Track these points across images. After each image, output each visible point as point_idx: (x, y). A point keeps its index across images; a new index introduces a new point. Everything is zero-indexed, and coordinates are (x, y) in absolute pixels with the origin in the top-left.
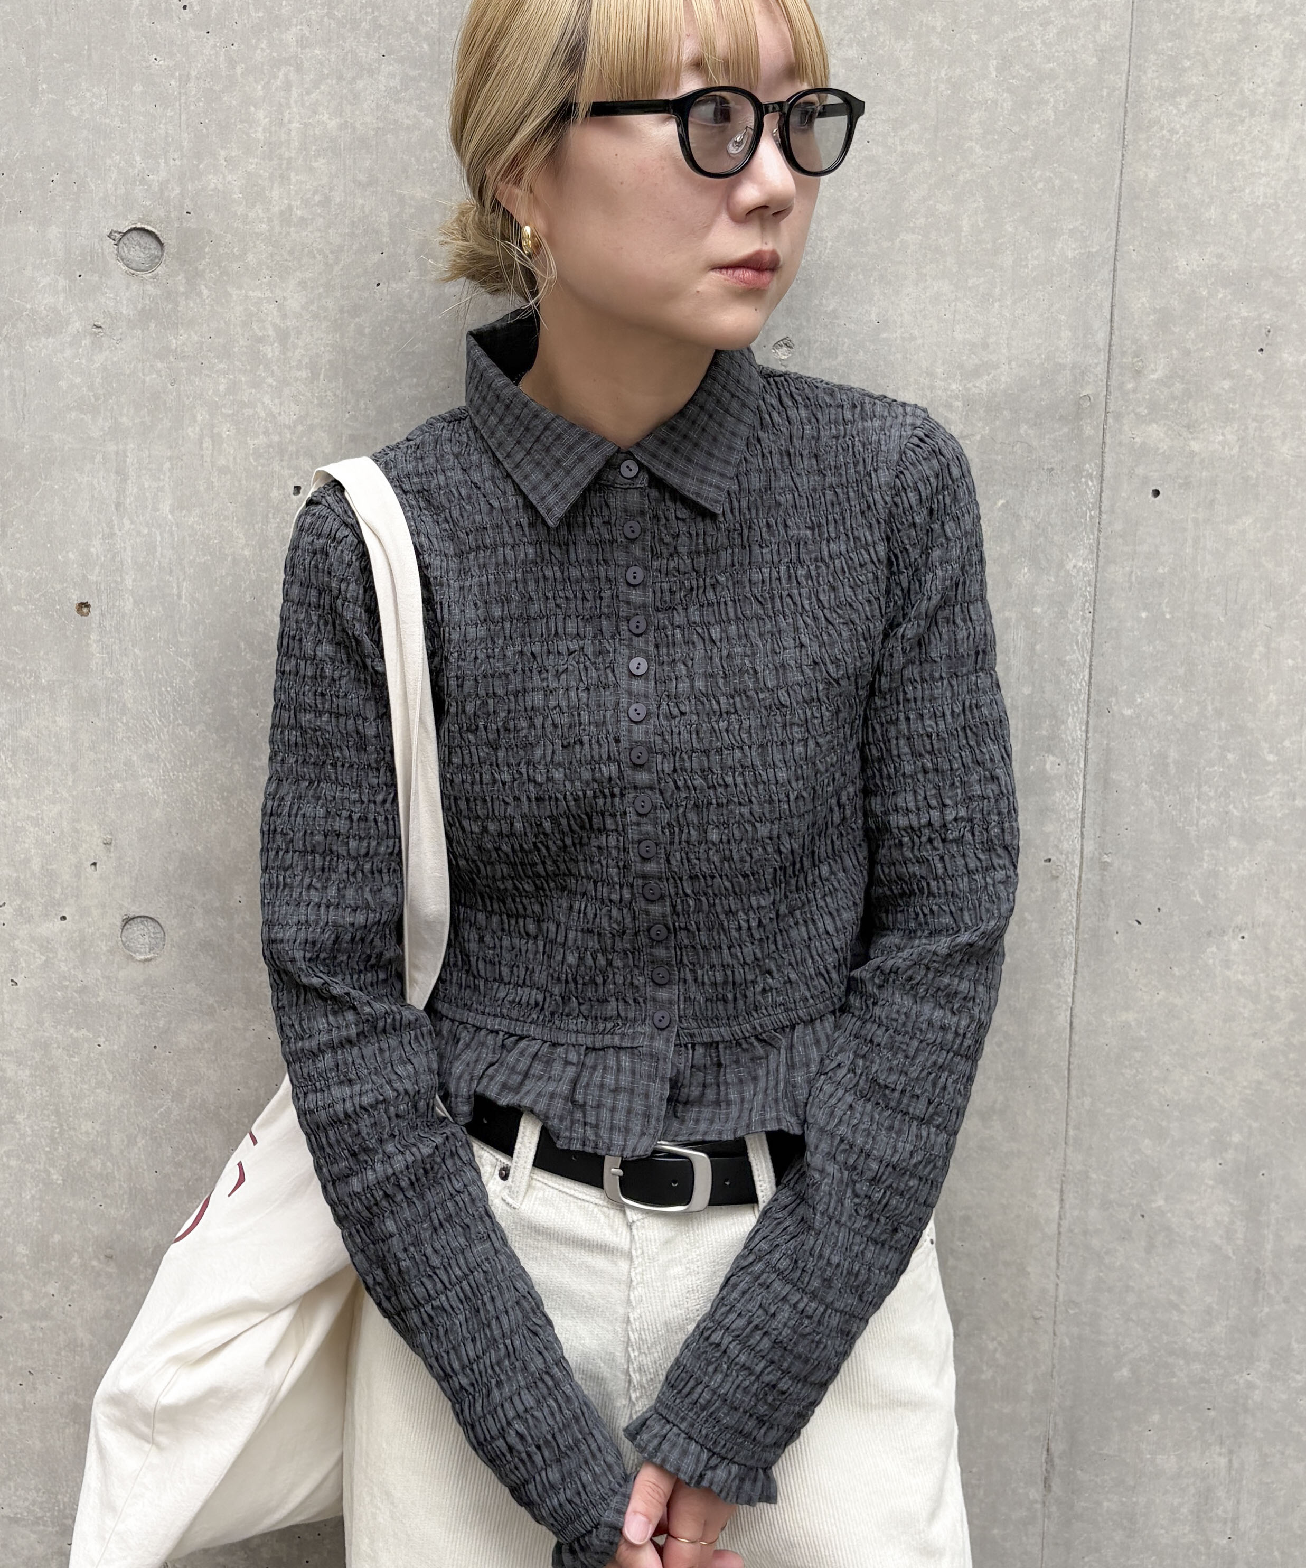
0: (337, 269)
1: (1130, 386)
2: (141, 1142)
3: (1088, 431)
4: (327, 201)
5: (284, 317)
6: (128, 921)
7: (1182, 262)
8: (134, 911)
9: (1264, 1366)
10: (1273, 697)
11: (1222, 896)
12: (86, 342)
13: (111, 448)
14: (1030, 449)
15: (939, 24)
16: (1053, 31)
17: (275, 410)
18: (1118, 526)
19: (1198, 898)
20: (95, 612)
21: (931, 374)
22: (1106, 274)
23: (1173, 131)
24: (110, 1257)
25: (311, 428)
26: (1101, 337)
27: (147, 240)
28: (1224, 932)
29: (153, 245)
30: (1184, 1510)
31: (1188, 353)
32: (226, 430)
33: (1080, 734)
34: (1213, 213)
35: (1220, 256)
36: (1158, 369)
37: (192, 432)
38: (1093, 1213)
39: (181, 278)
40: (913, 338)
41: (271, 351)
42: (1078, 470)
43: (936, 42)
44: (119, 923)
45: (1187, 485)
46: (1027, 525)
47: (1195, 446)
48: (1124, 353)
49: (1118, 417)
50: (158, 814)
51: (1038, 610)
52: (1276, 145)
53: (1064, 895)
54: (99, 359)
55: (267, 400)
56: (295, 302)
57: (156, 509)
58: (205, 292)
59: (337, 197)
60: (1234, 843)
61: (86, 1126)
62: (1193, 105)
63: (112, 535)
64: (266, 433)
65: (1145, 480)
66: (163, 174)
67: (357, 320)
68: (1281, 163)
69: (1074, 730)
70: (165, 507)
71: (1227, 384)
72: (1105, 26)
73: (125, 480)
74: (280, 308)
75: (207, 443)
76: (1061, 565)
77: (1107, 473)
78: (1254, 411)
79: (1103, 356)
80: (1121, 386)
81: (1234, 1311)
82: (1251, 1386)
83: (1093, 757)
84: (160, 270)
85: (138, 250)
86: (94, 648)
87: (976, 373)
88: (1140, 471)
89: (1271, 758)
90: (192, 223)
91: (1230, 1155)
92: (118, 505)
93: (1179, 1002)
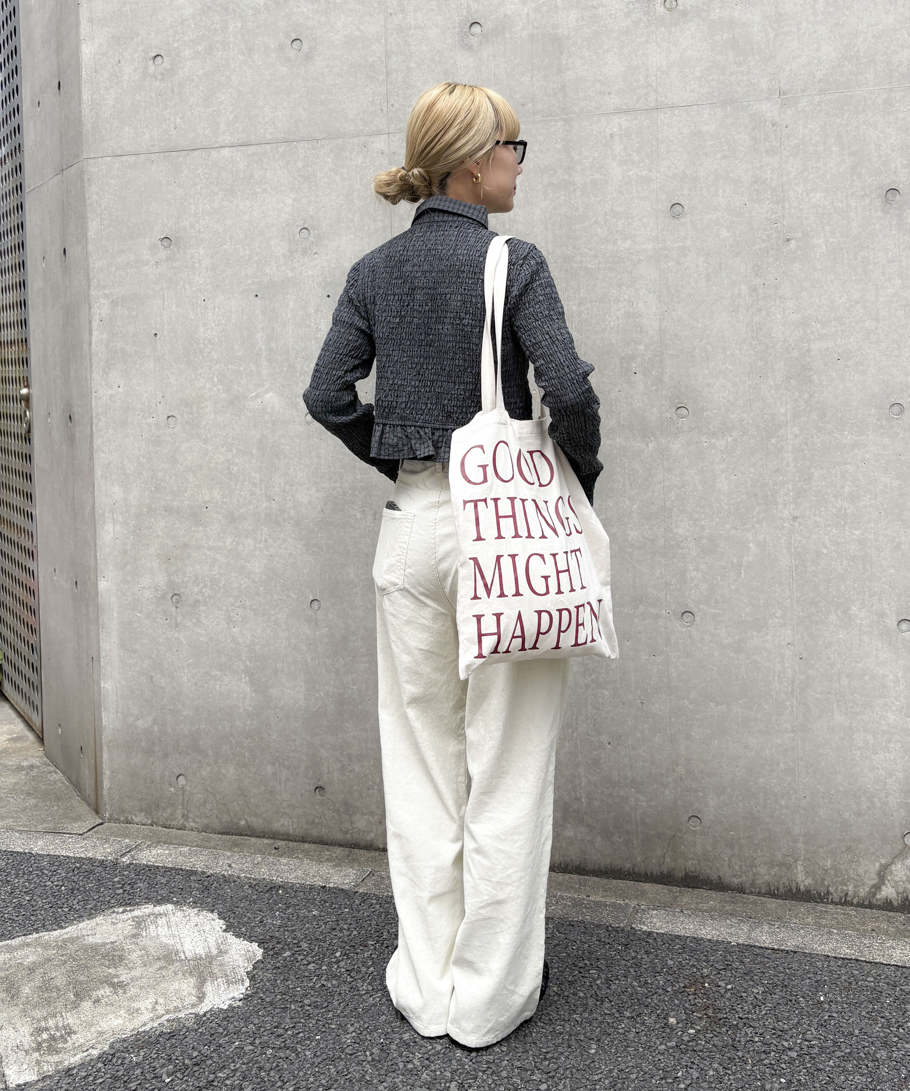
2: (173, 478)
4: (208, 227)
6: (168, 417)
8: (170, 414)
12: (155, 267)
13: (161, 293)
15: (345, 171)
17: (198, 280)
20: (158, 336)
24: (166, 510)
25: (207, 284)
27: (168, 240)
32: (187, 286)
37: (179, 288)
39: (175, 249)
41: (197, 265)
43: (345, 176)
44: (166, 418)
50: (175, 388)
54: (158, 270)
55: (196, 278)
56: (202, 252)
58: (181, 252)
59: (211, 226)
61: (160, 474)
63: (162, 315)
64: (197, 286)
66: (171, 223)
70: (174, 307)
73: (164, 301)
74: (199, 254)
75: (183, 290)
84: (171, 247)
85: (166, 243)
86: (159, 345)
90: (178, 235)
92: (163, 308)
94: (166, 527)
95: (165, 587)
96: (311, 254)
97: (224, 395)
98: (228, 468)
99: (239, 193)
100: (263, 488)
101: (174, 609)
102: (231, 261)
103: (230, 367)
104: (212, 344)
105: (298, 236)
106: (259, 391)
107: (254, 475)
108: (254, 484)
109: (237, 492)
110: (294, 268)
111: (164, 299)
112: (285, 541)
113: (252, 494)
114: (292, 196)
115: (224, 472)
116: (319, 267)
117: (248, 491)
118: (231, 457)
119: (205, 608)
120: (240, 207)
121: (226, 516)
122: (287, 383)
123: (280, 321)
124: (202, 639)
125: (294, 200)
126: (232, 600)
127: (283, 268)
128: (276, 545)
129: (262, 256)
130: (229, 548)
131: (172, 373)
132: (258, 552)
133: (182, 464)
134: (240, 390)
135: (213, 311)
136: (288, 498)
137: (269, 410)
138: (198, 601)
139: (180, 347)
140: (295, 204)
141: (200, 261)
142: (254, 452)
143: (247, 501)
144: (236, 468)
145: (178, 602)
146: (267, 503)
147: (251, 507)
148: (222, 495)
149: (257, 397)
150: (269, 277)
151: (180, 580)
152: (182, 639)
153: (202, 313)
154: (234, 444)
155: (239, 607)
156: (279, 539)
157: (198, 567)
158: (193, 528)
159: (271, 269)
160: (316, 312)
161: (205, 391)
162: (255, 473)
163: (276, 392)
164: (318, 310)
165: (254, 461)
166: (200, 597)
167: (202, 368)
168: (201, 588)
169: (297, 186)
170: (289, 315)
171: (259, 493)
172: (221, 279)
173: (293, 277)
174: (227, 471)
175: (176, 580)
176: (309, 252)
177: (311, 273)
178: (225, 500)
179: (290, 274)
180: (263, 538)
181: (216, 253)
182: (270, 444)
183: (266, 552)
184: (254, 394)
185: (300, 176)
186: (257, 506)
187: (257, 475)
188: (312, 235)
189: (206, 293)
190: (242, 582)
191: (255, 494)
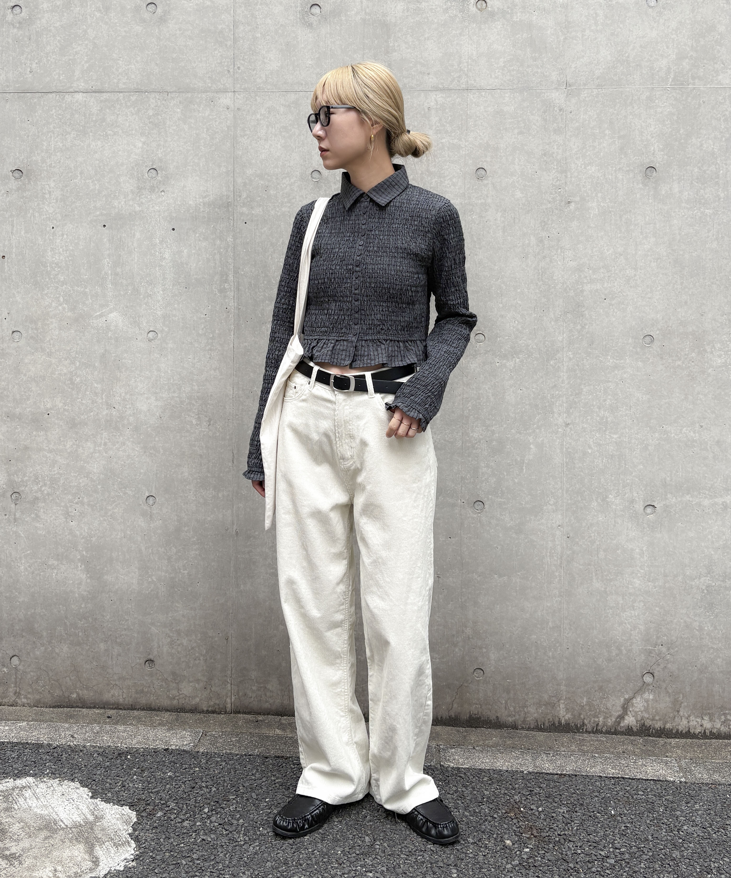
1: (238, 199)
2: (16, 387)
3: (230, 210)
4: (60, 162)
5: (50, 188)
6: (13, 332)
7: (248, 172)
8: (15, 330)
10: (273, 268)
11: (265, 314)
12: (5, 195)
13: (10, 219)
14: (218, 214)
15: (193, 121)
16: (217, 123)
17: (48, 209)
18: (238, 230)
19: (260, 315)
20: (6, 258)
21: (196, 198)
22: (232, 175)
23: (244, 144)
24: (8, 416)
25: (56, 213)
26: (232, 188)
27: (19, 172)
28: (266, 323)
29: (21, 173)
31: (250, 192)
32: (37, 214)
33: (232, 278)
35: (256, 171)
36: (244, 195)
37: (29, 215)
38: (240, 392)
39: (27, 180)
40: (191, 190)
41: (47, 196)
42: (229, 218)
43: (192, 125)
44: (11, 333)
45: (252, 221)
46: (218, 231)
47: (253, 212)
48: (237, 192)
49: (236, 206)
50: (20, 306)
51: (222, 250)
52: (266, 146)
53: (231, 316)
54: (8, 199)
55: (46, 207)
56: (52, 185)
57: (20, 233)
58: (32, 183)
59: (62, 161)
60: (267, 302)
62: (248, 138)
63: (10, 240)
64: (46, 215)
65: (243, 220)
66: (23, 157)
68: (267, 150)
69: (231, 278)
70: (23, 233)
71: (259, 198)
72: (228, 122)
73: (13, 227)
75: (32, 217)
76: (226, 240)
77: (235, 219)
78: (265, 204)
79: (232, 193)
80: (237, 199)
83: (235, 284)
84: (22, 179)
85: (17, 174)
86: (6, 267)
87: (205, 197)
88: (242, 218)
89: (274, 282)
90: (29, 168)
92: (12, 233)
93: (257, 340)
94: (7, 431)
95: (4, 486)
96: (157, 192)
97: (69, 314)
98: (71, 379)
99: (91, 134)
100: (104, 398)
101: (13, 506)
102: (81, 194)
103: (76, 288)
104: (60, 267)
105: (147, 176)
106: (104, 310)
107: (96, 385)
108: (96, 394)
109: (78, 400)
110: (142, 203)
111: (13, 225)
112: (124, 444)
113: (93, 402)
114: (142, 140)
115: (67, 382)
116: (165, 203)
117: (89, 399)
118: (73, 369)
119: (43, 504)
120: (91, 147)
121: (67, 422)
122: (131, 304)
123: (126, 249)
124: (40, 532)
125: (144, 143)
126: (70, 497)
127: (131, 203)
128: (115, 448)
129: (111, 191)
130: (69, 451)
131: (18, 292)
132: (97, 455)
133: (25, 375)
134: (85, 309)
135: (61, 238)
136: (128, 406)
137: (112, 328)
138: (37, 498)
139: (28, 269)
140: (145, 147)
141: (50, 192)
142: (96, 365)
143: (88, 409)
144: (78, 380)
145: (17, 500)
146: (107, 411)
147: (92, 414)
148: (64, 403)
149: (101, 316)
150: (117, 210)
151: (20, 479)
152: (20, 532)
153: (50, 240)
154: (77, 358)
155: (77, 503)
156: (118, 442)
157: (38, 468)
158: (34, 433)
159: (120, 203)
160: (161, 242)
161: (50, 310)
162: (97, 384)
163: (119, 312)
164: (163, 241)
165: (96, 373)
166: (39, 495)
167: (48, 288)
168: (41, 487)
169: (147, 132)
170: (135, 245)
171: (100, 401)
172: (70, 210)
173: (140, 211)
174: (69, 382)
175: (16, 479)
176: (157, 190)
177: (157, 208)
178: (66, 407)
179: (138, 209)
180: (103, 442)
181: (66, 186)
182: (113, 358)
183: (105, 454)
184: (98, 313)
185: (150, 122)
186: (98, 413)
187: (99, 386)
188: (159, 175)
189: (55, 222)
190: (81, 481)
191: (96, 402)
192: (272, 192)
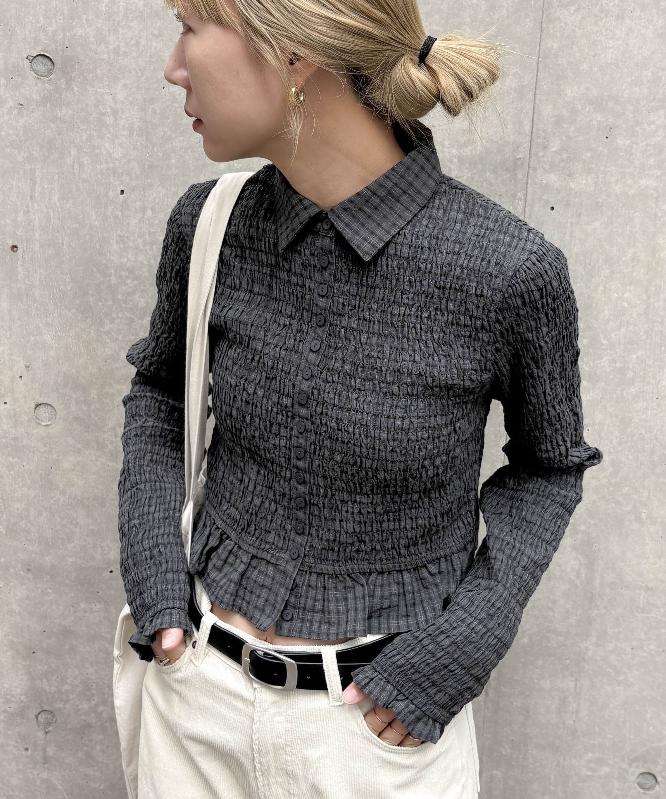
0: (143, 79)
1: (541, 154)
2: (45, 514)
3: (520, 176)
4: (137, 43)
5: (116, 103)
6: (38, 405)
7: (569, 92)
8: (41, 400)
9: (594, 639)
10: (606, 312)
12: (15, 112)
13: (28, 167)
14: (491, 184)
17: (111, 151)
20: (20, 251)
22: (531, 96)
23: (566, 24)
24: (29, 570)
25: (129, 161)
26: (527, 128)
27: (46, 61)
29: (49, 63)
30: (553, 707)
31: (570, 138)
32: (86, 160)
34: (585, 67)
35: (588, 89)
37: (69, 160)
39: (63, 81)
41: (109, 120)
42: (514, 195)
44: (33, 406)
45: (568, 205)
47: (572, 185)
48: (538, 137)
49: (535, 169)
50: (52, 353)
52: (618, 32)
54: (22, 121)
55: (107, 145)
56: (121, 95)
57: (50, 199)
58: (76, 89)
59: (143, 42)
61: (17, 505)
62: (577, 10)
63: (28, 212)
64: (107, 162)
65: (547, 202)
66: (54, 27)
67: (153, 106)
68: (620, 42)
70: (56, 198)
71: (589, 154)
73: (35, 183)
74: (114, 98)
75: (76, 166)
77: (529, 197)
78: (602, 168)
79: (528, 138)
80: (537, 153)
81: (580, 612)
82: (587, 649)
84: (52, 77)
85: (41, 66)
86: (20, 269)
87: (465, 145)
88: (545, 197)
90: (69, 53)
91: (579, 536)
92: (31, 197)
94: (28, 598)
95: (23, 697)
101: (41, 734)
104: (137, 278)
111: (33, 180)
119: (101, 737)
124: (93, 785)
131: (48, 325)
135: (140, 215)
138: (88, 725)
139: (67, 278)
141: (115, 113)
145: (49, 724)
151: (53, 689)
152: (54, 781)
153: (116, 217)
157: (91, 670)
158: (83, 605)
161: (116, 365)
166: (92, 719)
167: (112, 321)
168: (96, 705)
172: (161, 154)
175: (47, 688)
181: (152, 101)
189: (126, 179)
192: (621, 142)
